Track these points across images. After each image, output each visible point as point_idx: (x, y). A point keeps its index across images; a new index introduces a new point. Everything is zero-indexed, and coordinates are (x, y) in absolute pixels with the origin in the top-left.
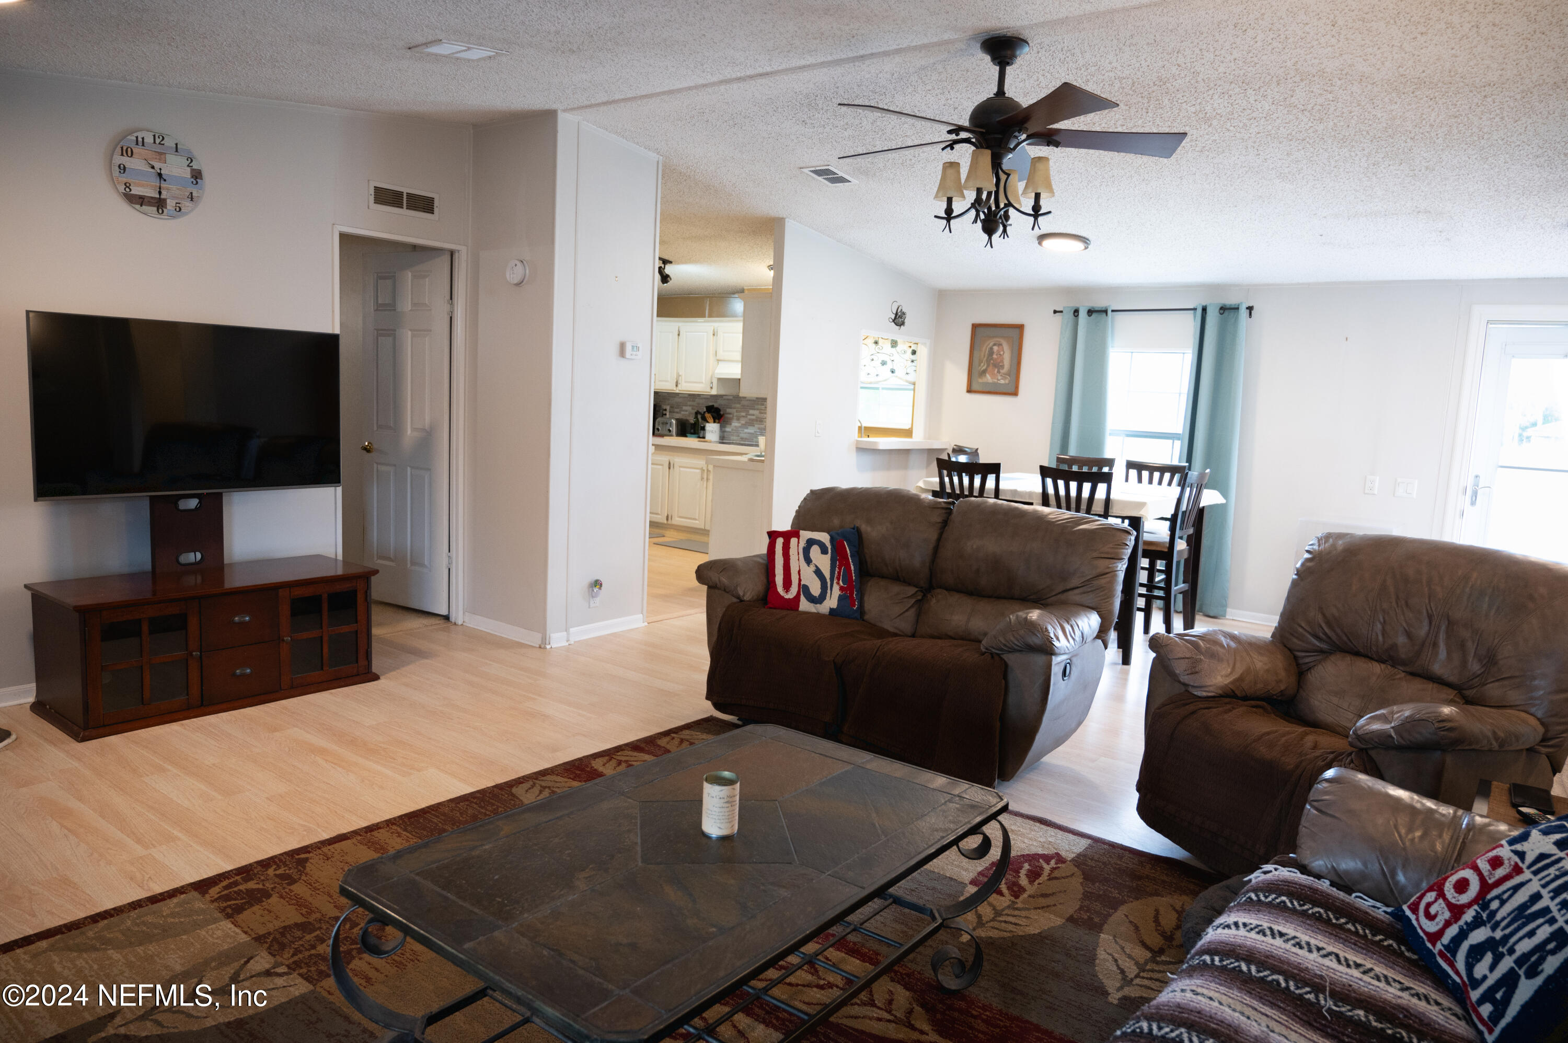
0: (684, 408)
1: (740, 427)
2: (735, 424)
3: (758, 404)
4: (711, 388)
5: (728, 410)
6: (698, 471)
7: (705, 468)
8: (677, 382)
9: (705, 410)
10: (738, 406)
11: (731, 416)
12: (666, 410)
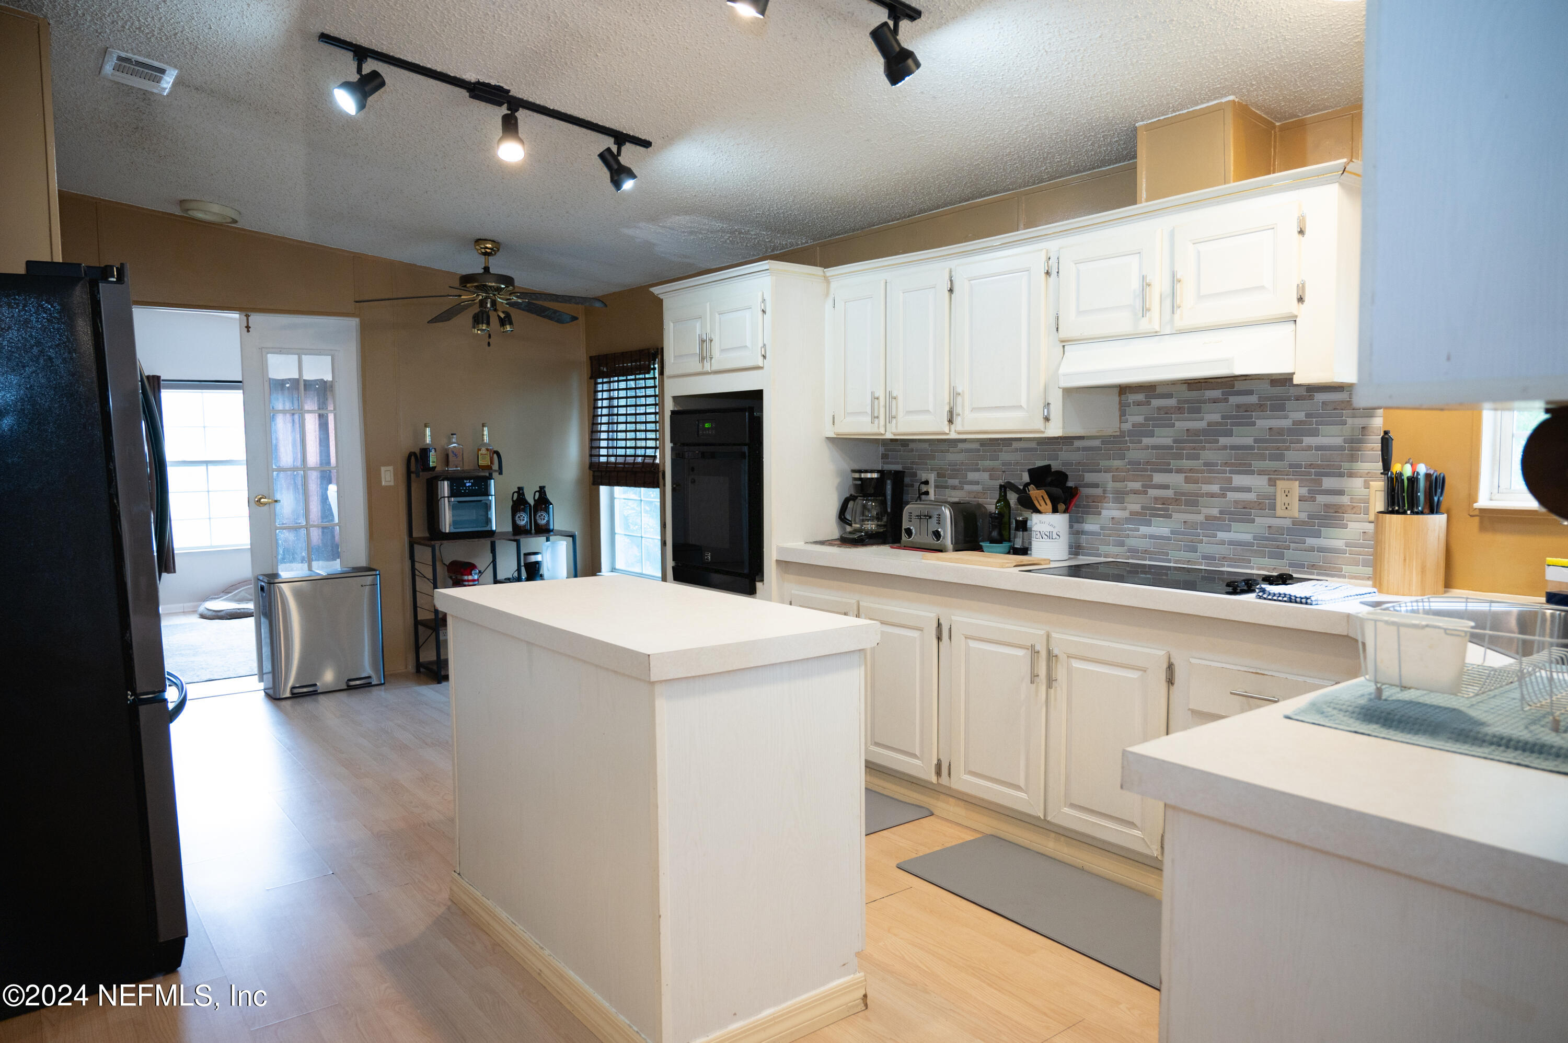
0: (972, 476)
1: (1127, 520)
2: (1110, 512)
3: (1179, 457)
4: (1047, 419)
5: (1089, 477)
6: (1020, 653)
7: (1041, 648)
8: (951, 412)
9: (1026, 478)
10: (1117, 463)
11: (1098, 491)
12: (926, 483)
